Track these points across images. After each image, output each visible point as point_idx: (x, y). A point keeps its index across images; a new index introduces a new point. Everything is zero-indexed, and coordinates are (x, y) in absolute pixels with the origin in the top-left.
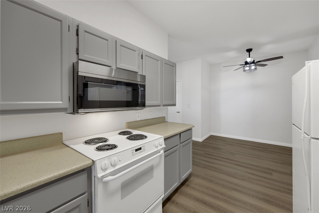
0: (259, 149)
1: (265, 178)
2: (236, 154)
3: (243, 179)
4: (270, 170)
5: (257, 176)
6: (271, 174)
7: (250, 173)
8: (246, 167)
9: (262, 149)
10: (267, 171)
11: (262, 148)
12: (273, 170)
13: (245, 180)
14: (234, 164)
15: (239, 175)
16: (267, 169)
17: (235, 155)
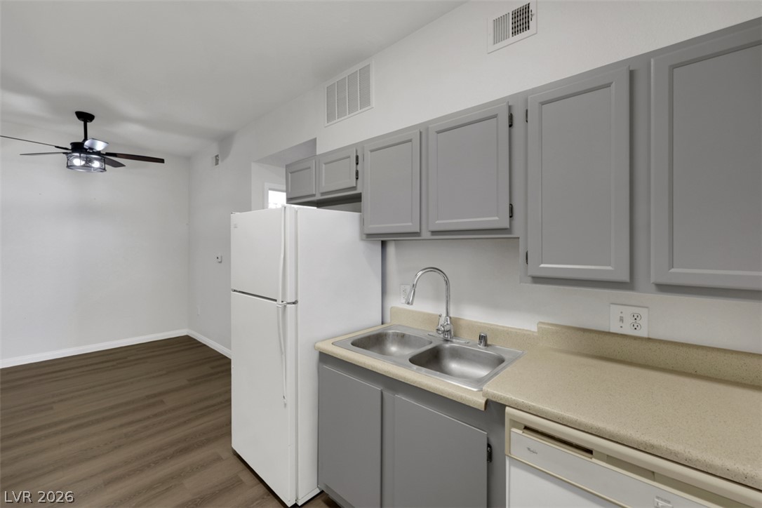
0: (108, 367)
1: (155, 415)
2: (54, 402)
3: (116, 448)
4: (155, 396)
5: (140, 421)
6: (162, 402)
7: (121, 426)
8: (104, 419)
9: (115, 363)
10: (152, 401)
11: (113, 360)
12: (160, 394)
13: (120, 446)
14: (63, 432)
15: (98, 447)
16: (148, 397)
17: (52, 408)
